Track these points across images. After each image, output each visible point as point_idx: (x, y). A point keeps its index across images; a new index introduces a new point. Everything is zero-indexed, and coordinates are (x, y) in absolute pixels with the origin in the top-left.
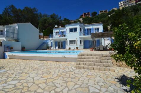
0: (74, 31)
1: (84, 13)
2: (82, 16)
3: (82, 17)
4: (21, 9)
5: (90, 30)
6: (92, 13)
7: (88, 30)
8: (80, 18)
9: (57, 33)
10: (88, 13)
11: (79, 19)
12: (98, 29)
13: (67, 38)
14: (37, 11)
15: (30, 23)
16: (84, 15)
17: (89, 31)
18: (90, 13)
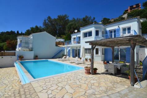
0: (88, 36)
1: (130, 7)
2: (128, 10)
3: (127, 12)
4: (55, 18)
5: (115, 31)
6: (143, 4)
7: (111, 32)
8: (124, 14)
9: (74, 38)
10: (136, 5)
11: (122, 16)
12: (129, 29)
13: (80, 46)
14: (67, 18)
15: (45, 32)
16: (130, 9)
17: (113, 33)
18: (140, 5)
